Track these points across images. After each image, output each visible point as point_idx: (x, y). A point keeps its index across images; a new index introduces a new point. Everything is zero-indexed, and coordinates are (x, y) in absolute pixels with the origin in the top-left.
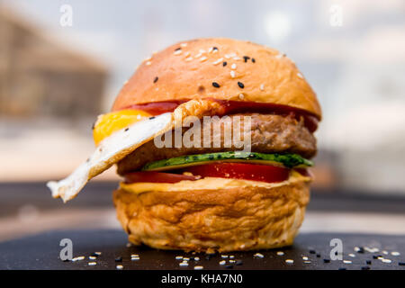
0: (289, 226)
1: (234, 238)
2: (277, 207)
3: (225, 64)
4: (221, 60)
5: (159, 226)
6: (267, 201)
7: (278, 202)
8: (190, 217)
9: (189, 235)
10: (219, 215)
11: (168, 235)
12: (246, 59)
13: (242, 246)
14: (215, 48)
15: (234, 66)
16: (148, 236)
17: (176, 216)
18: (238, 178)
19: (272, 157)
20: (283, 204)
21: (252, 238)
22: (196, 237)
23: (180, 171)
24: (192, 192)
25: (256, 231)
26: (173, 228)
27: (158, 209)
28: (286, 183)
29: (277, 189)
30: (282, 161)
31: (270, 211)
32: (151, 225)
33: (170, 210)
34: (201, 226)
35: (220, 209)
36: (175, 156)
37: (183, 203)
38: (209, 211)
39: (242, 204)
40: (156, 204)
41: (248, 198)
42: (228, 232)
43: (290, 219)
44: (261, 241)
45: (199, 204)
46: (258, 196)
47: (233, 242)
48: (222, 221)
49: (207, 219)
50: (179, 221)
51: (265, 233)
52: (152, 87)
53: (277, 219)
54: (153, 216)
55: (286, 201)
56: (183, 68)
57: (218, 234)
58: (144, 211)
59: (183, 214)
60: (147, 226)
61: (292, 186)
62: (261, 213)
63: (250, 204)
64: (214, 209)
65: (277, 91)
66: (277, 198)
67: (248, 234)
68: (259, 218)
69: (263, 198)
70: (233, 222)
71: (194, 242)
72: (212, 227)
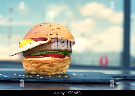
0: (65, 69)
1: (52, 71)
2: (62, 64)
3: (53, 29)
4: (52, 28)
5: (33, 68)
6: (60, 63)
7: (62, 63)
8: (41, 66)
9: (41, 71)
10: (48, 66)
11: (36, 71)
12: (58, 28)
13: (54, 73)
14: (50, 26)
15: (55, 30)
16: (31, 71)
17: (38, 66)
18: (53, 57)
19: (61, 52)
20: (64, 64)
21: (56, 72)
22: (43, 71)
23: (39, 55)
24: (42, 60)
25: (57, 70)
26: (37, 69)
27: (33, 65)
28: (64, 59)
29: (62, 60)
30: (64, 53)
31: (60, 65)
32: (32, 68)
33: (36, 65)
34: (44, 68)
35: (49, 64)
36: (38, 52)
37: (40, 63)
38: (46, 65)
39: (54, 63)
40: (33, 63)
41: (55, 62)
42: (50, 70)
43: (65, 67)
44: (58, 72)
45: (43, 63)
46: (58, 61)
47: (51, 72)
48: (49, 67)
49: (45, 67)
50: (39, 67)
51: (59, 70)
52: (35, 34)
53: (62, 67)
54: (32, 66)
55: (64, 63)
56: (42, 30)
57: (48, 70)
58: (30, 65)
59: (40, 66)
60: (31, 69)
61: (66, 59)
62: (58, 66)
63: (55, 63)
64: (47, 65)
65: (65, 36)
66: (62, 62)
67: (55, 71)
68: (57, 67)
69: (59, 62)
70: (51, 68)
71: (42, 72)
72: (47, 69)
